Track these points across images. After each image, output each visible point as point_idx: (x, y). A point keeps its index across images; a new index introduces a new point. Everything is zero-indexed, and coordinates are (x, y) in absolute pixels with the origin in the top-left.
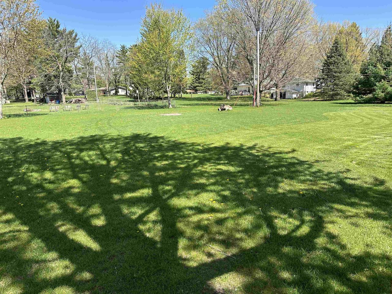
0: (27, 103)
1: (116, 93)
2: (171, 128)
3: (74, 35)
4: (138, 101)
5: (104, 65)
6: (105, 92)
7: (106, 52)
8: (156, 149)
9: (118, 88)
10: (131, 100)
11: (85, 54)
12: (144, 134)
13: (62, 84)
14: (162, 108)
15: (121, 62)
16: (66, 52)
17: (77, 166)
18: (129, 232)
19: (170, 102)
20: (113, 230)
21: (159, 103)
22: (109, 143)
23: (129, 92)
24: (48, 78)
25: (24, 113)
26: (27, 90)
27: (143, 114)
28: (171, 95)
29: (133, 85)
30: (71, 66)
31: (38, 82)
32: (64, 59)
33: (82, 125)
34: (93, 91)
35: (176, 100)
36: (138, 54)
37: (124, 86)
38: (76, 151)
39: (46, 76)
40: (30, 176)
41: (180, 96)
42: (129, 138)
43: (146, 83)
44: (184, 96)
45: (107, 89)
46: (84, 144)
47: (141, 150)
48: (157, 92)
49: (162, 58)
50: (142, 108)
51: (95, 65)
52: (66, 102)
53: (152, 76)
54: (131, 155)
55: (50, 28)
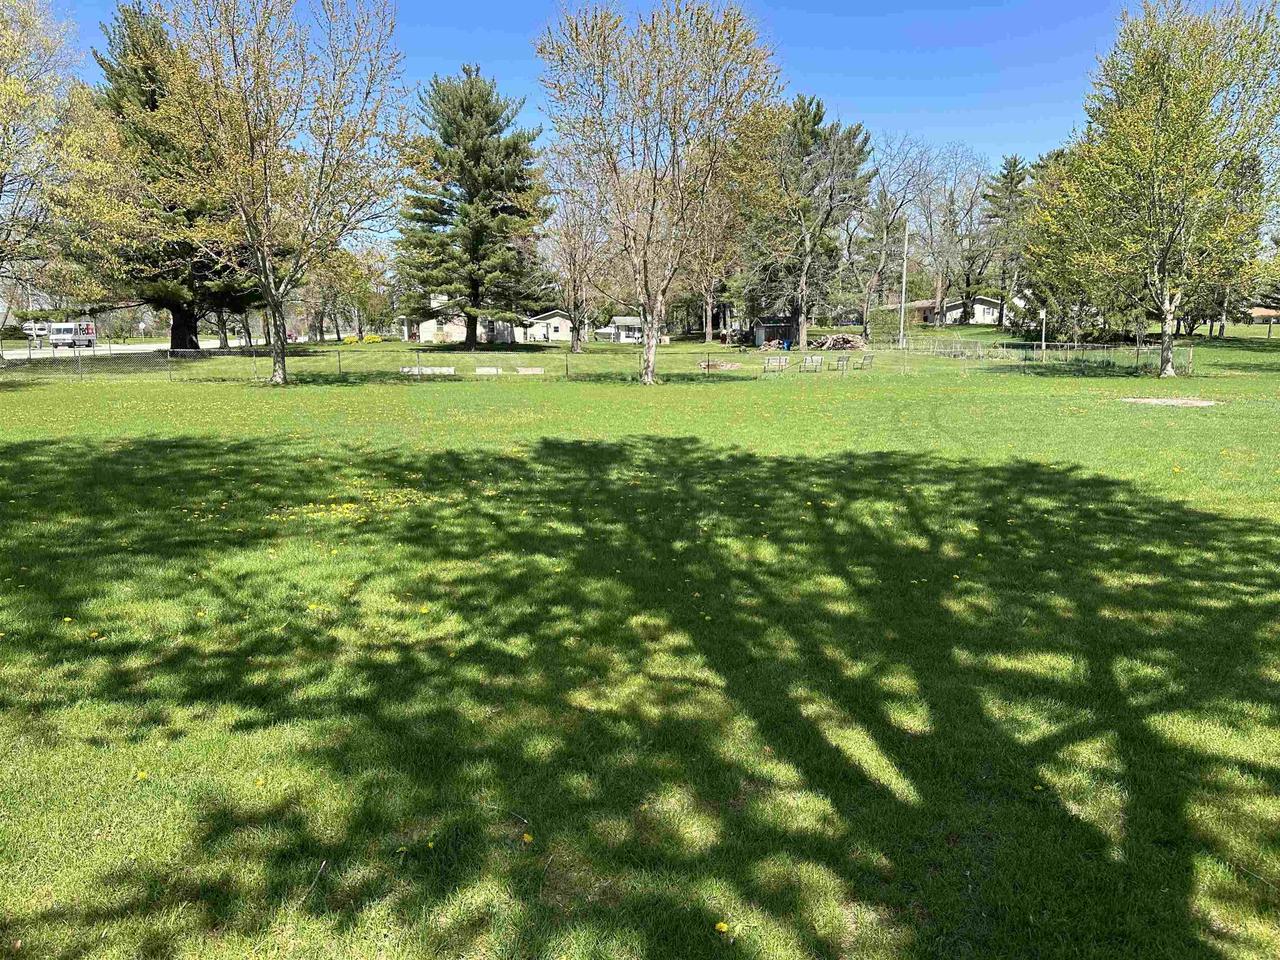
0: (711, 345)
1: (964, 320)
2: (1169, 455)
3: (861, 138)
4: (1039, 347)
5: (938, 228)
6: (927, 315)
7: (950, 184)
8: (1104, 523)
9: (975, 301)
10: (1016, 341)
11: (883, 196)
12: (1057, 463)
13: (807, 291)
14: (1131, 374)
15: (996, 216)
16: (831, 196)
17: (843, 539)
18: (1008, 779)
19: (1170, 355)
20: (955, 757)
21: (1123, 355)
22: (935, 483)
23: (1012, 315)
24: (770, 274)
25: (700, 372)
26: (713, 308)
27: (1054, 393)
28: (1175, 329)
29: (1029, 292)
30: (838, 235)
31: (744, 287)
32: (821, 216)
33: (852, 417)
34: (893, 311)
35: (1198, 344)
36: (1065, 185)
37: (995, 296)
38: (837, 496)
39: (765, 268)
40: (721, 546)
41: (1216, 332)
42: (1001, 474)
43: (1078, 283)
44: (1232, 330)
45: (938, 304)
46: (857, 476)
47: (1047, 521)
48: (1119, 315)
49: (1161, 191)
50: (1052, 371)
51: (911, 228)
52: (809, 343)
53: (1108, 260)
54: (1009, 532)
55: (795, 126)
